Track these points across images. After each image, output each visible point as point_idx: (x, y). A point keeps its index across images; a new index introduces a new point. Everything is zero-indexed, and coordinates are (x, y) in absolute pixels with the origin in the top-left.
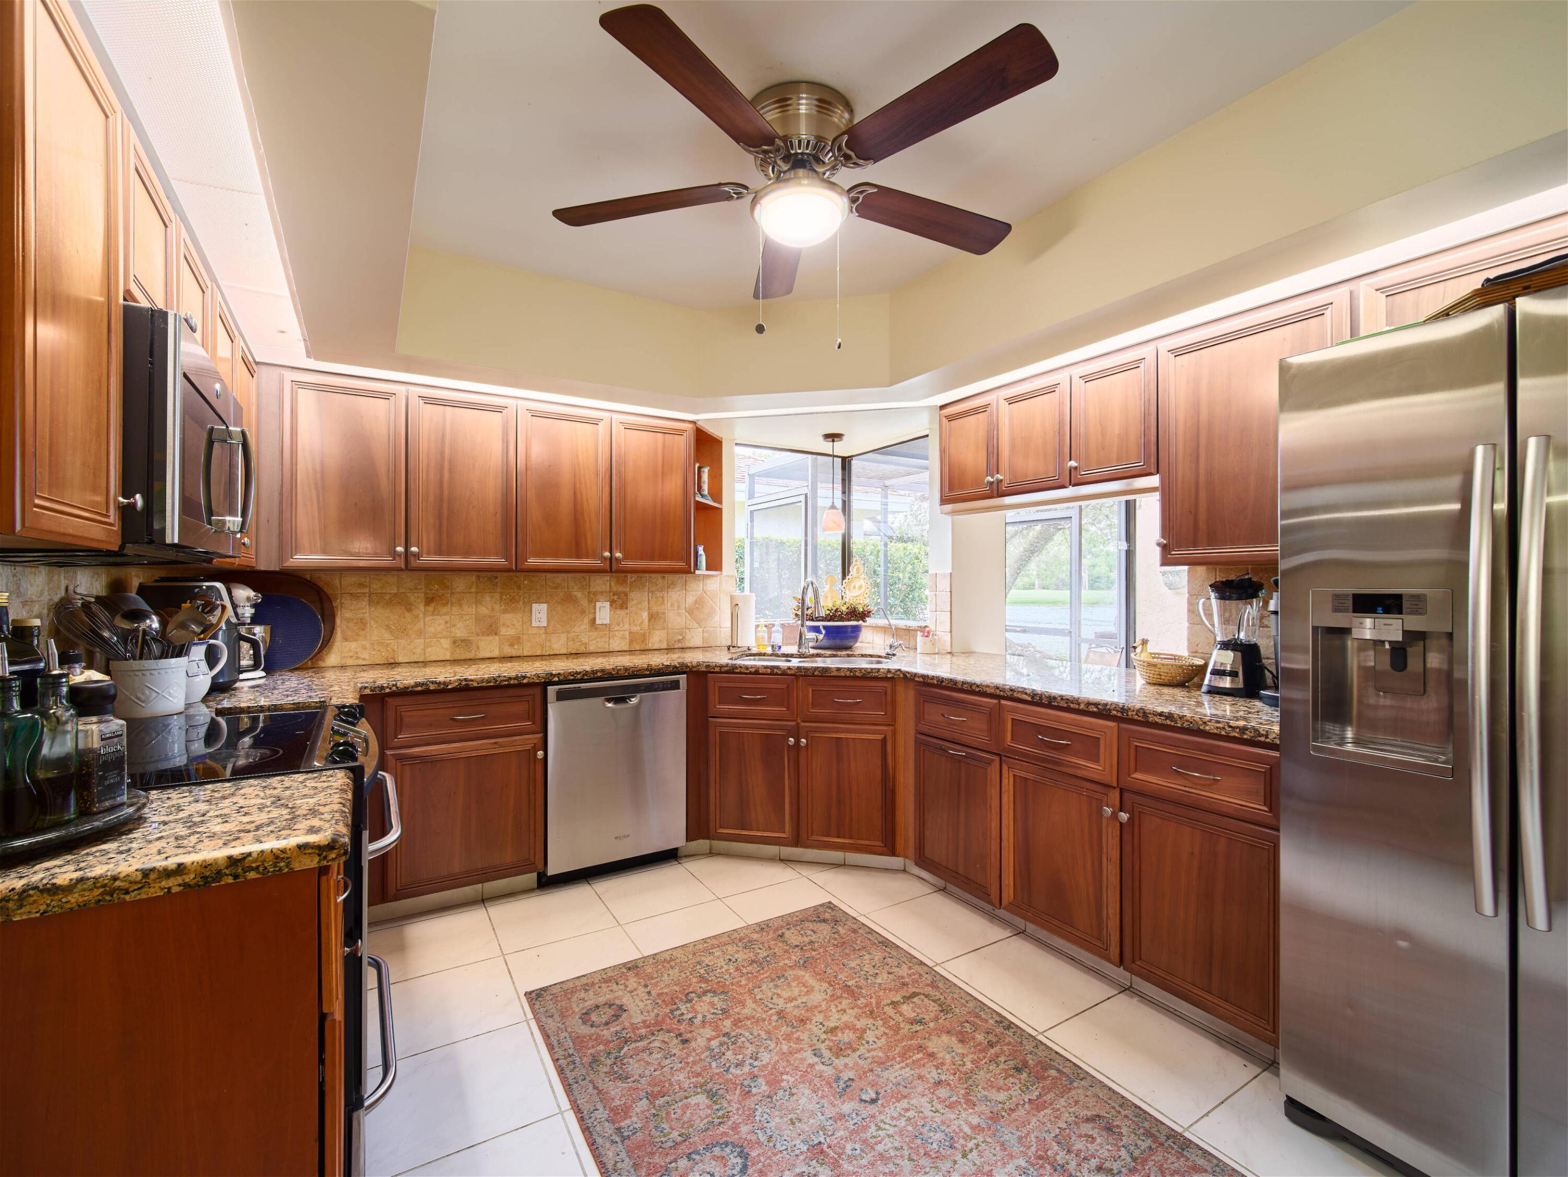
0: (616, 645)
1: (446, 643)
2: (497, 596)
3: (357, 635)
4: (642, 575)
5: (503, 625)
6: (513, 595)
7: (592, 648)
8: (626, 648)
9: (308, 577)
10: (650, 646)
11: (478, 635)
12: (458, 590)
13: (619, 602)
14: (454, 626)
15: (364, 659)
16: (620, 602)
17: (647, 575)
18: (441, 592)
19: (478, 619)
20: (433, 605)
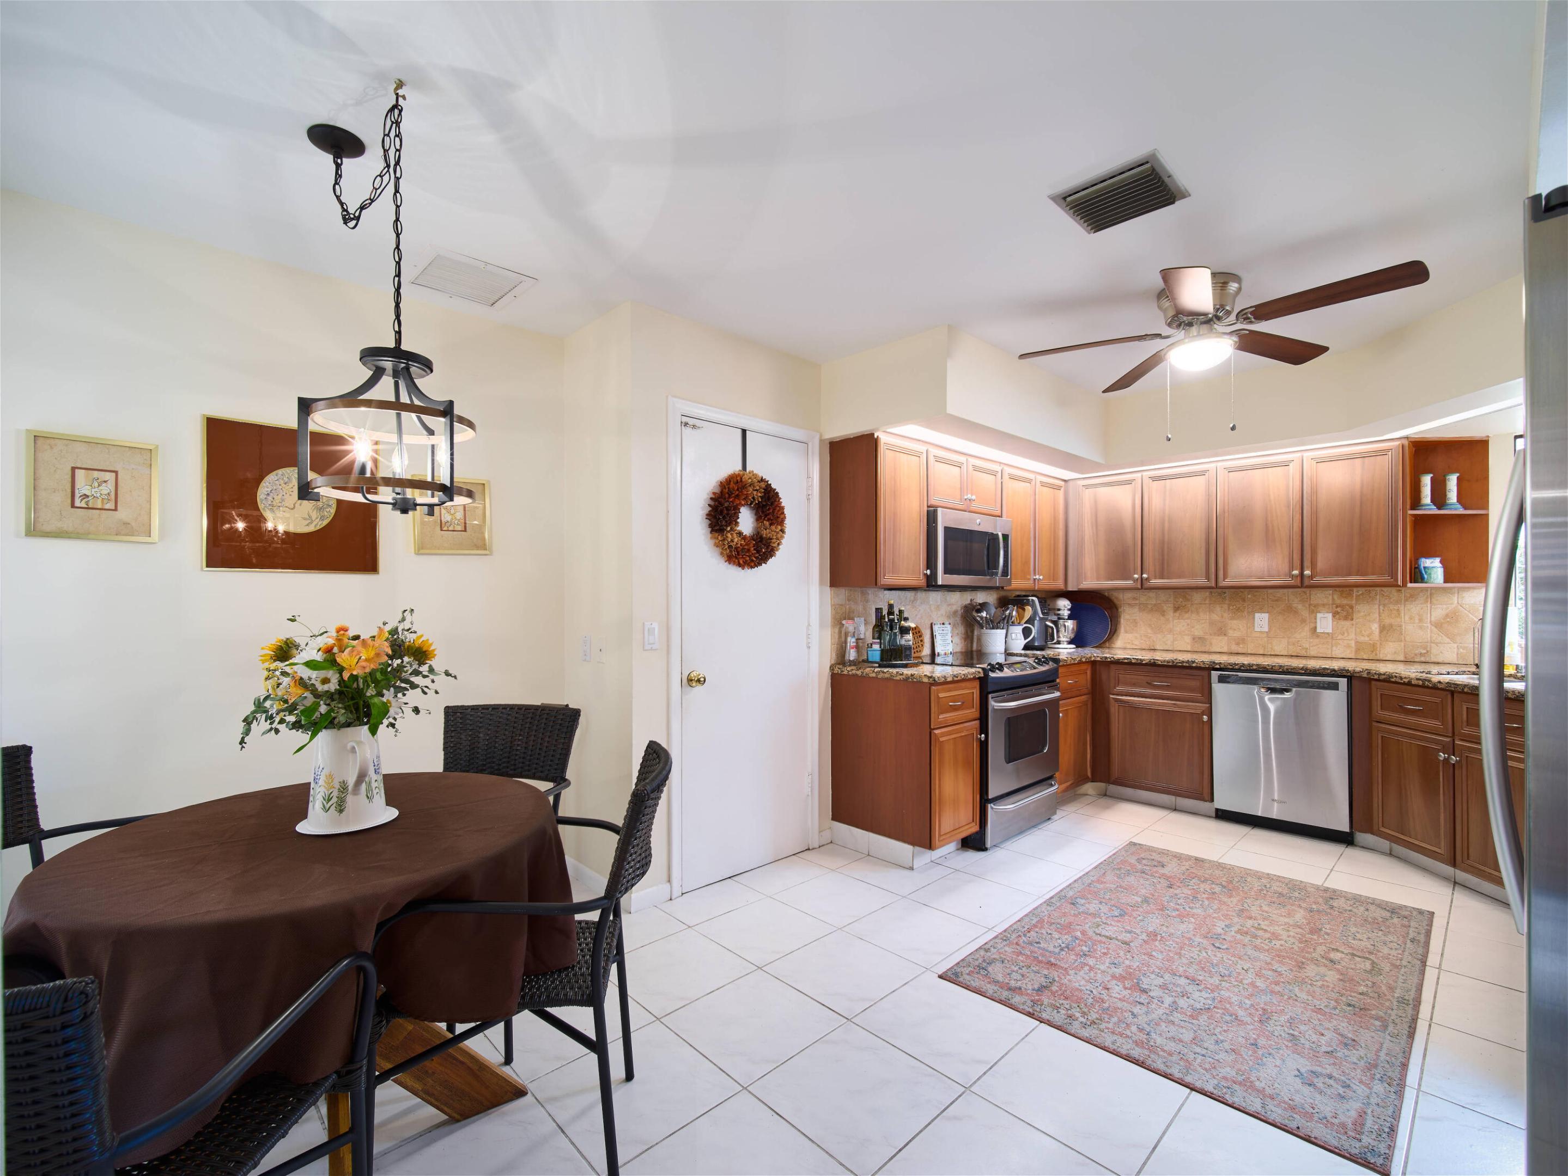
0: (1338, 652)
1: (1188, 639)
2: (1226, 606)
3: (1133, 629)
4: (1371, 589)
5: (1231, 629)
6: (1238, 606)
7: (1313, 653)
8: (1352, 656)
9: (1106, 594)
10: (1381, 657)
11: (1211, 635)
12: (1196, 602)
13: (1343, 613)
14: (1193, 627)
15: (1136, 645)
16: (1345, 613)
17: (1378, 589)
18: (1184, 603)
19: (1212, 623)
20: (1179, 612)
